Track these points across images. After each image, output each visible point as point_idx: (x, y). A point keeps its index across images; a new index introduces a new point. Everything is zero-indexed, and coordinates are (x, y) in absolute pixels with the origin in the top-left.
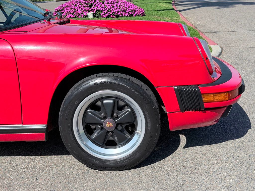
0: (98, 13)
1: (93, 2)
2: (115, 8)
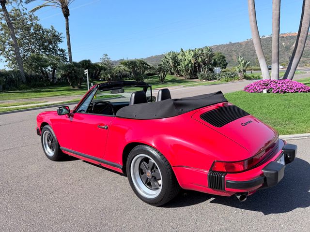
0: (271, 90)
1: (269, 83)
2: (284, 86)
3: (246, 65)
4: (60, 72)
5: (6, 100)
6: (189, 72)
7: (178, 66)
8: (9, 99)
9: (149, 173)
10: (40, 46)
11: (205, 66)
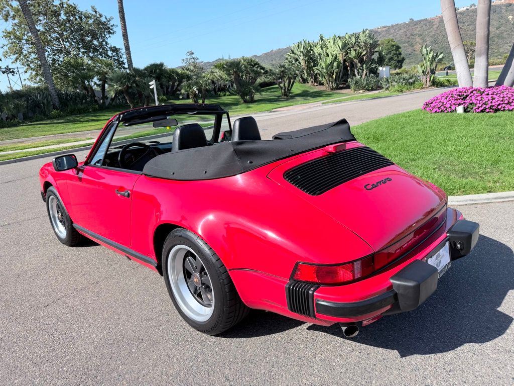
0: (471, 106)
1: (468, 94)
2: (496, 100)
3: (437, 60)
4: (113, 86)
5: (28, 136)
6: (334, 76)
7: (315, 66)
8: (33, 136)
9: (197, 278)
10: (78, 43)
11: (363, 64)
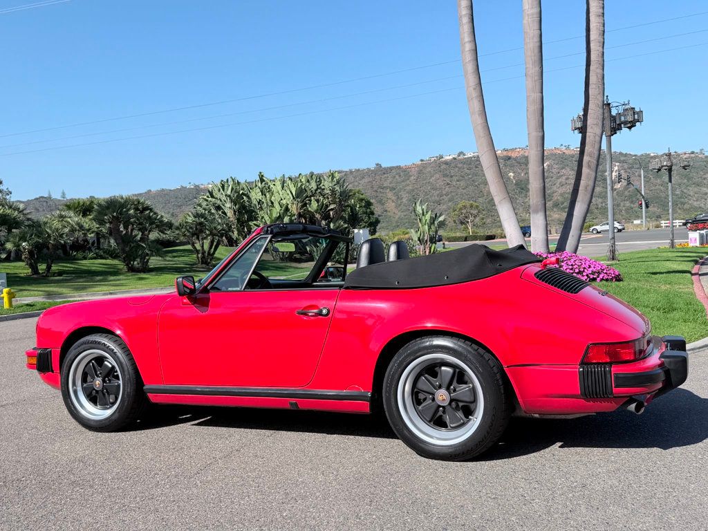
3: (436, 223)
7: (251, 220)
9: (442, 396)
11: (330, 222)
